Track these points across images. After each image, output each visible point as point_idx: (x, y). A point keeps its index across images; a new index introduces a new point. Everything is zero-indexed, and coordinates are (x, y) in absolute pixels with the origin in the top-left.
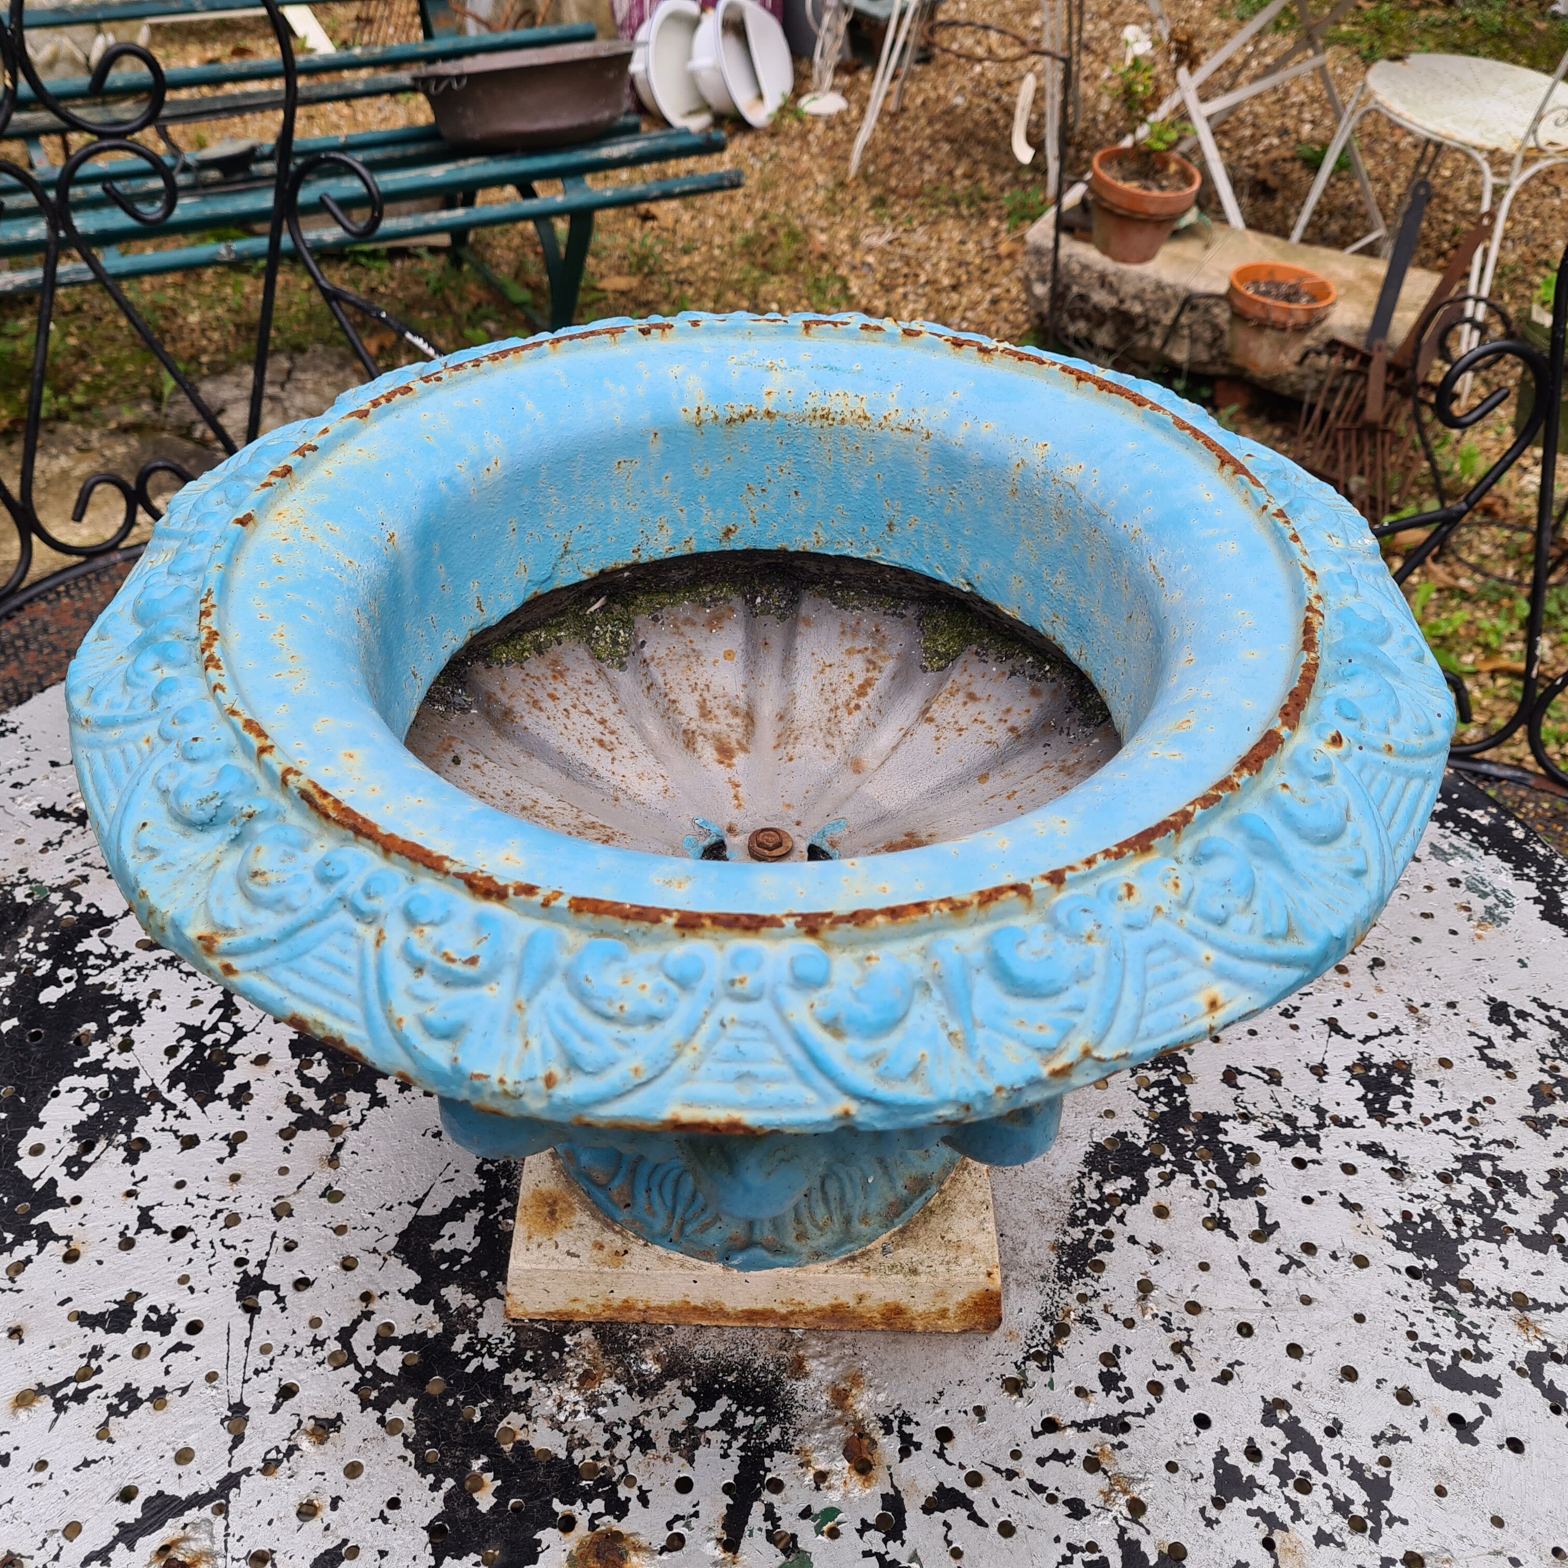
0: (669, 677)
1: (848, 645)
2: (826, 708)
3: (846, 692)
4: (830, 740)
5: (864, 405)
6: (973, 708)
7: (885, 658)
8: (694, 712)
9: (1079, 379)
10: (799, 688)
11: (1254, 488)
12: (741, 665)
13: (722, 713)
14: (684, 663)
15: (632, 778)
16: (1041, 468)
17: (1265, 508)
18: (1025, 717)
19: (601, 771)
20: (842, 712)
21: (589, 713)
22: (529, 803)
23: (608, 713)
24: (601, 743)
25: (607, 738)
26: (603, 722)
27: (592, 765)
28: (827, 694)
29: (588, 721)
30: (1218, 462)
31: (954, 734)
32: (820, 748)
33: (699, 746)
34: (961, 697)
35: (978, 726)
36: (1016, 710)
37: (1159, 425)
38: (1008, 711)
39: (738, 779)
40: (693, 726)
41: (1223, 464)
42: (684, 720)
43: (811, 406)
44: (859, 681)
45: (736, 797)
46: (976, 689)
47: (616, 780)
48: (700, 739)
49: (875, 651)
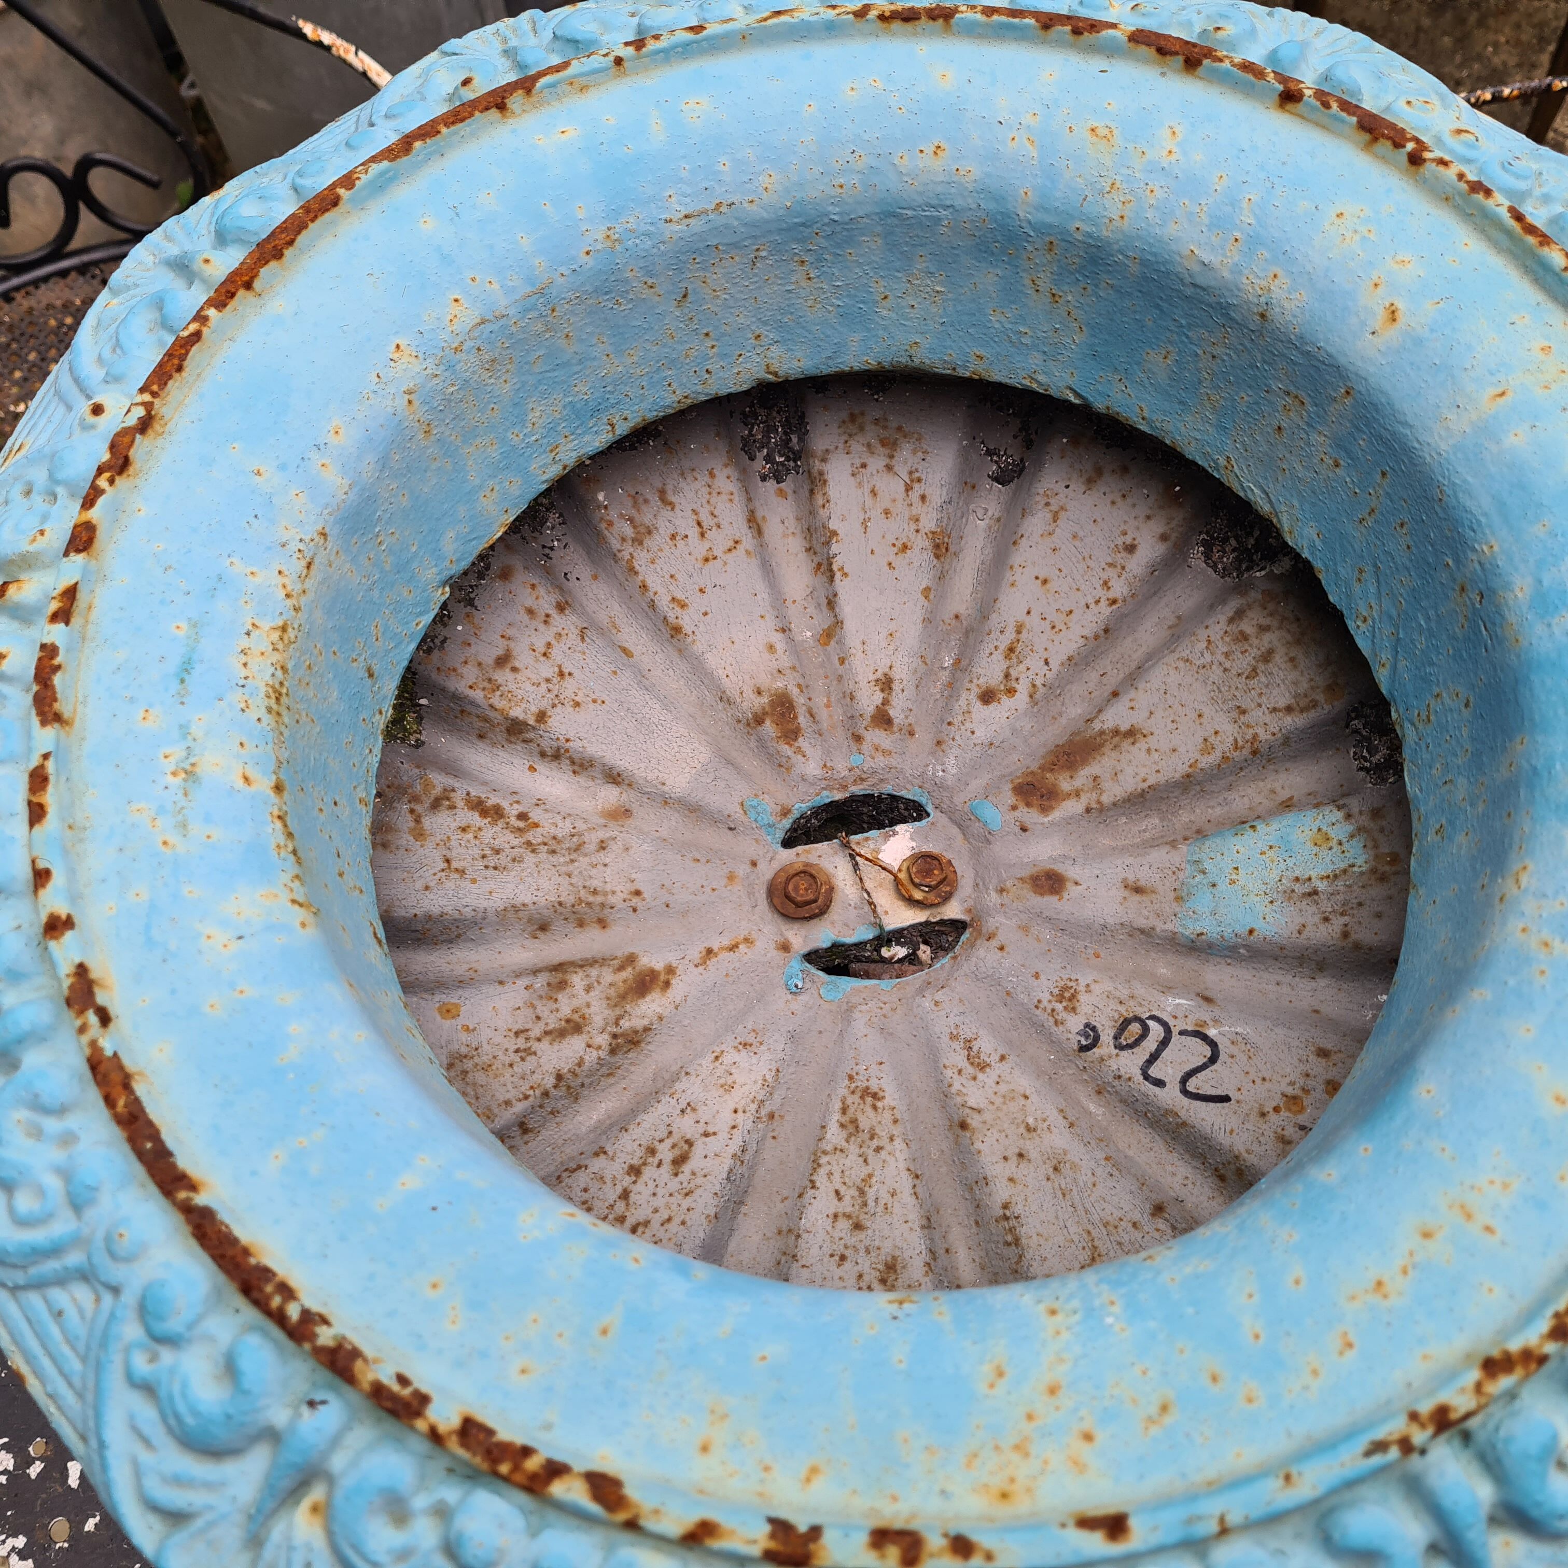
0: (511, 1095)
1: (406, 839)
2: (530, 859)
3: (494, 834)
4: (592, 847)
5: (266, 624)
6: (523, 658)
7: (428, 785)
8: (574, 1046)
9: (248, 286)
10: (497, 902)
11: (569, 72)
12: (467, 994)
13: (565, 1005)
14: (480, 1077)
15: (737, 1098)
16: (430, 363)
17: (618, 61)
18: (541, 591)
19: (735, 1146)
20: (535, 836)
21: (625, 1195)
22: (844, 1225)
23: (614, 1168)
24: (679, 1161)
25: (666, 1153)
26: (635, 1171)
27: (727, 1163)
28: (503, 859)
29: (641, 1191)
30: (494, 113)
31: (569, 683)
32: (607, 857)
33: (639, 1024)
34: (503, 676)
35: (555, 652)
36: (529, 602)
37: (381, 186)
38: (530, 612)
39: (695, 953)
40: (603, 1040)
41: (501, 107)
42: (591, 1057)
43: (262, 713)
44: (475, 819)
45: (733, 948)
46: (488, 655)
47: (745, 1121)
48: (626, 1024)
49: (415, 799)
